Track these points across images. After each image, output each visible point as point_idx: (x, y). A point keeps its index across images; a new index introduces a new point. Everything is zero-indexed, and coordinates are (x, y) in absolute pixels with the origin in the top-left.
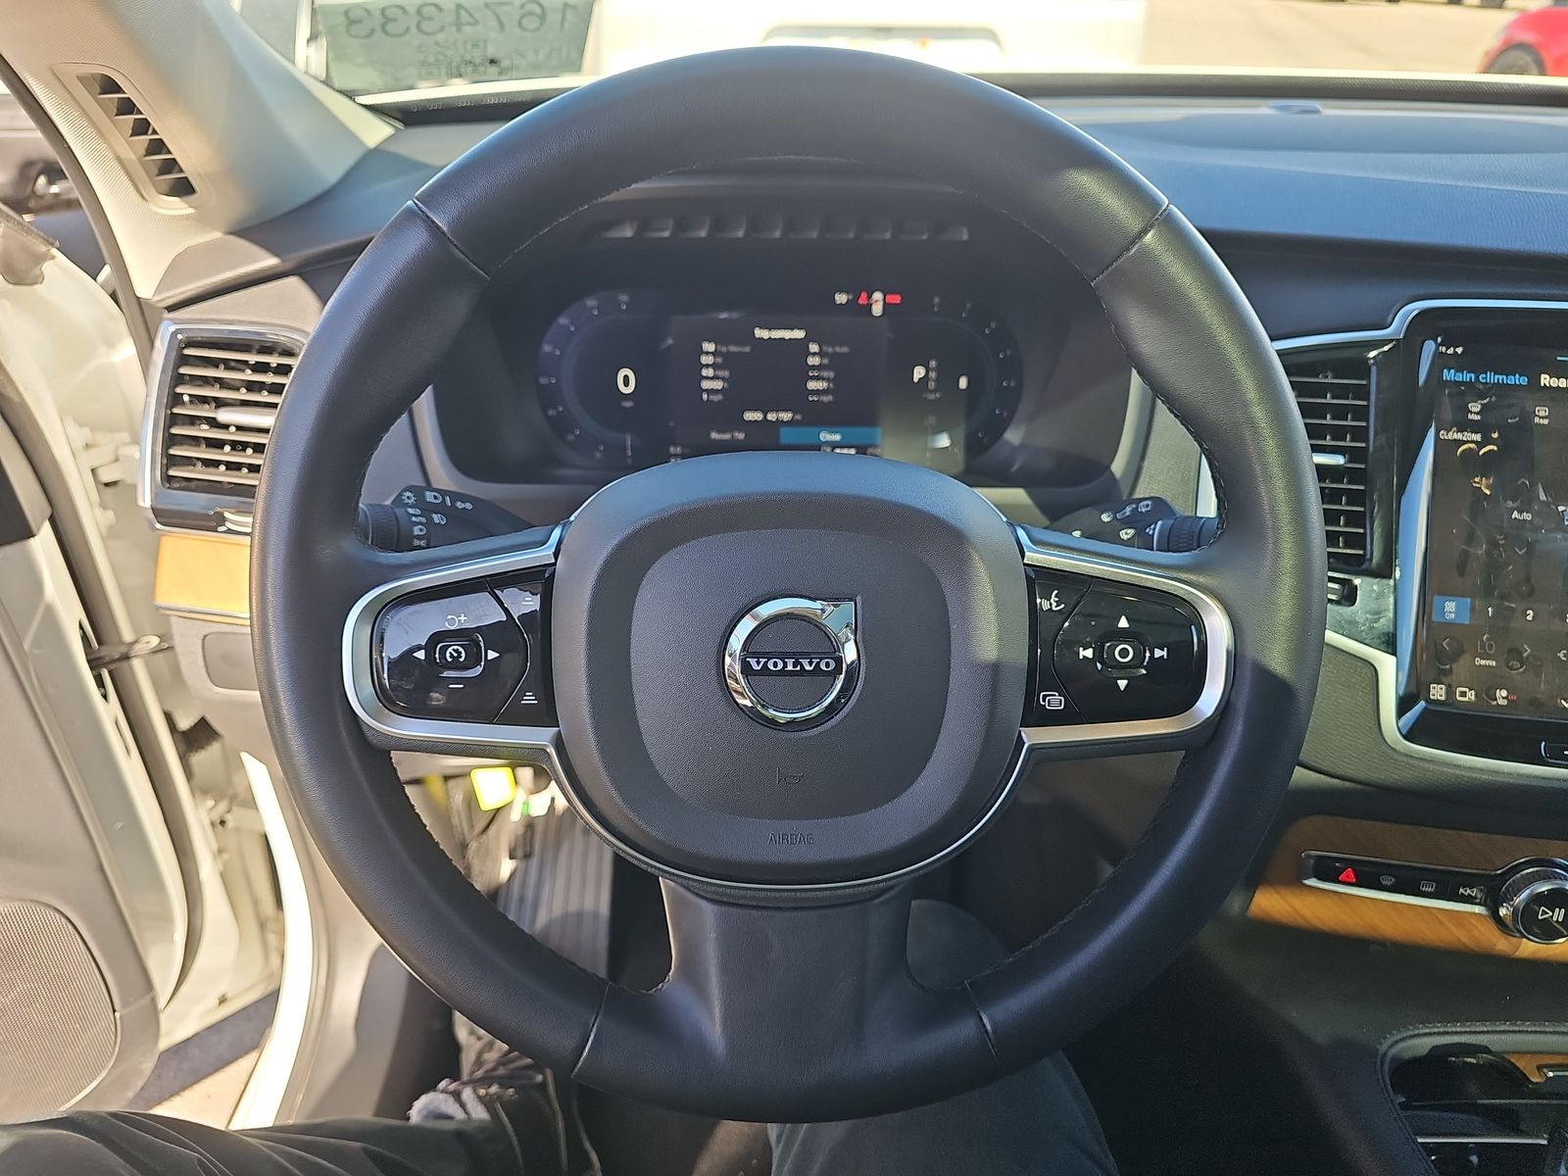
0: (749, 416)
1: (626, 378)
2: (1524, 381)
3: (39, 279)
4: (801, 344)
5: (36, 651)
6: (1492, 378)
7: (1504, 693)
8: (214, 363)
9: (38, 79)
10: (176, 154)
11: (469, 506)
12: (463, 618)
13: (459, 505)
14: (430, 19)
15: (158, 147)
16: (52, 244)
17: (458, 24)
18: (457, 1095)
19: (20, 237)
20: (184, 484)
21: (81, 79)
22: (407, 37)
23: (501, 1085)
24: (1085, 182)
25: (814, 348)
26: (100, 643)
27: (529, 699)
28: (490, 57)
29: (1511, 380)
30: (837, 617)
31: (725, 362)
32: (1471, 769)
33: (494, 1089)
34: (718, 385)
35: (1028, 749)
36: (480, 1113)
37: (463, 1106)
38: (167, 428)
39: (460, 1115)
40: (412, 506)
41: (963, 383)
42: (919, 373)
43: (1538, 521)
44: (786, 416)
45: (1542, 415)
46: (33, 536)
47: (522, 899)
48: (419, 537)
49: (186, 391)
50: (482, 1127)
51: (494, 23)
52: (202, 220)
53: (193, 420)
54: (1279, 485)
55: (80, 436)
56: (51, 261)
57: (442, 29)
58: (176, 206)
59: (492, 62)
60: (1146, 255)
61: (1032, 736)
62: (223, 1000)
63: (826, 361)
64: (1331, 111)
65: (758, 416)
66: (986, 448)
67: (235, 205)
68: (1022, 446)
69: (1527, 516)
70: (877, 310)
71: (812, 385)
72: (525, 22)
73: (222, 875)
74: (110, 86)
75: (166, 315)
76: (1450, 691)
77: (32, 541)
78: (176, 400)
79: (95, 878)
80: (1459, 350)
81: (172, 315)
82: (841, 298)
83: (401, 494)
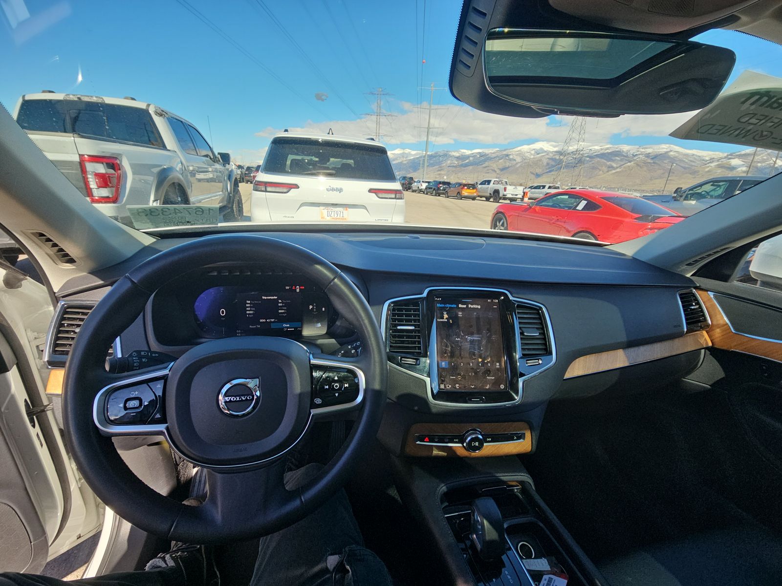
0: (261, 321)
1: (223, 311)
2: (455, 306)
3: (20, 286)
4: (276, 301)
5: (6, 411)
6: (448, 306)
7: (458, 385)
8: (78, 313)
9: (17, 233)
10: (68, 252)
11: (157, 355)
12: (137, 393)
13: (154, 355)
14: (166, 211)
15: (61, 250)
16: (26, 275)
17: (176, 213)
18: (163, 559)
19: (13, 274)
20: (61, 352)
21: (33, 234)
22: (159, 216)
23: (183, 552)
24: (319, 267)
25: (280, 301)
26: (33, 407)
27: (158, 416)
28: (187, 221)
29: (452, 306)
30: (252, 383)
31: (253, 306)
32: (450, 406)
33: (179, 553)
34: (251, 312)
35: (312, 415)
36: (171, 563)
37: (165, 561)
38: (57, 334)
39: (164, 565)
40: (136, 357)
41: (323, 309)
42: (311, 307)
43: (462, 341)
44: (272, 320)
45: (460, 314)
46: (9, 371)
47: (200, 481)
48: (136, 366)
49: (66, 323)
50: (172, 568)
51: (187, 213)
52: (79, 269)
53: (67, 332)
54: (373, 339)
55: (32, 335)
56: (26, 280)
57: (170, 214)
58: (69, 266)
59: (188, 222)
60: (335, 284)
61: (314, 412)
62: (79, 537)
63: (284, 305)
64: (423, 237)
65: (264, 320)
66: (332, 326)
67: (91, 265)
68: (340, 326)
69: (459, 339)
70: (298, 290)
71: (280, 311)
72: (197, 213)
73: (80, 488)
74: (42, 235)
75: (61, 299)
76: (445, 387)
77: (8, 373)
78: (62, 325)
79: (23, 493)
80: (440, 299)
81: (64, 299)
82: (288, 288)
83: (132, 353)
